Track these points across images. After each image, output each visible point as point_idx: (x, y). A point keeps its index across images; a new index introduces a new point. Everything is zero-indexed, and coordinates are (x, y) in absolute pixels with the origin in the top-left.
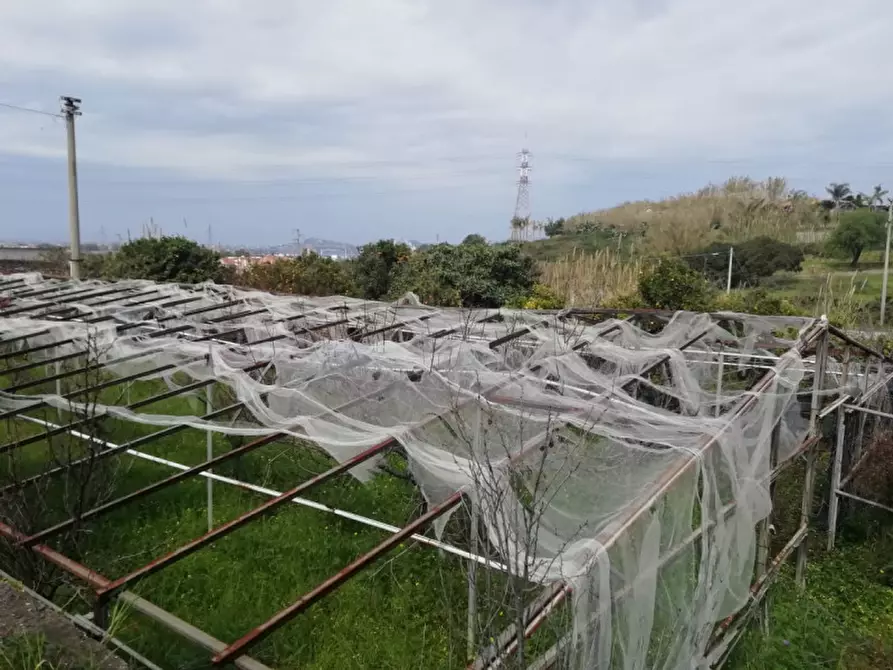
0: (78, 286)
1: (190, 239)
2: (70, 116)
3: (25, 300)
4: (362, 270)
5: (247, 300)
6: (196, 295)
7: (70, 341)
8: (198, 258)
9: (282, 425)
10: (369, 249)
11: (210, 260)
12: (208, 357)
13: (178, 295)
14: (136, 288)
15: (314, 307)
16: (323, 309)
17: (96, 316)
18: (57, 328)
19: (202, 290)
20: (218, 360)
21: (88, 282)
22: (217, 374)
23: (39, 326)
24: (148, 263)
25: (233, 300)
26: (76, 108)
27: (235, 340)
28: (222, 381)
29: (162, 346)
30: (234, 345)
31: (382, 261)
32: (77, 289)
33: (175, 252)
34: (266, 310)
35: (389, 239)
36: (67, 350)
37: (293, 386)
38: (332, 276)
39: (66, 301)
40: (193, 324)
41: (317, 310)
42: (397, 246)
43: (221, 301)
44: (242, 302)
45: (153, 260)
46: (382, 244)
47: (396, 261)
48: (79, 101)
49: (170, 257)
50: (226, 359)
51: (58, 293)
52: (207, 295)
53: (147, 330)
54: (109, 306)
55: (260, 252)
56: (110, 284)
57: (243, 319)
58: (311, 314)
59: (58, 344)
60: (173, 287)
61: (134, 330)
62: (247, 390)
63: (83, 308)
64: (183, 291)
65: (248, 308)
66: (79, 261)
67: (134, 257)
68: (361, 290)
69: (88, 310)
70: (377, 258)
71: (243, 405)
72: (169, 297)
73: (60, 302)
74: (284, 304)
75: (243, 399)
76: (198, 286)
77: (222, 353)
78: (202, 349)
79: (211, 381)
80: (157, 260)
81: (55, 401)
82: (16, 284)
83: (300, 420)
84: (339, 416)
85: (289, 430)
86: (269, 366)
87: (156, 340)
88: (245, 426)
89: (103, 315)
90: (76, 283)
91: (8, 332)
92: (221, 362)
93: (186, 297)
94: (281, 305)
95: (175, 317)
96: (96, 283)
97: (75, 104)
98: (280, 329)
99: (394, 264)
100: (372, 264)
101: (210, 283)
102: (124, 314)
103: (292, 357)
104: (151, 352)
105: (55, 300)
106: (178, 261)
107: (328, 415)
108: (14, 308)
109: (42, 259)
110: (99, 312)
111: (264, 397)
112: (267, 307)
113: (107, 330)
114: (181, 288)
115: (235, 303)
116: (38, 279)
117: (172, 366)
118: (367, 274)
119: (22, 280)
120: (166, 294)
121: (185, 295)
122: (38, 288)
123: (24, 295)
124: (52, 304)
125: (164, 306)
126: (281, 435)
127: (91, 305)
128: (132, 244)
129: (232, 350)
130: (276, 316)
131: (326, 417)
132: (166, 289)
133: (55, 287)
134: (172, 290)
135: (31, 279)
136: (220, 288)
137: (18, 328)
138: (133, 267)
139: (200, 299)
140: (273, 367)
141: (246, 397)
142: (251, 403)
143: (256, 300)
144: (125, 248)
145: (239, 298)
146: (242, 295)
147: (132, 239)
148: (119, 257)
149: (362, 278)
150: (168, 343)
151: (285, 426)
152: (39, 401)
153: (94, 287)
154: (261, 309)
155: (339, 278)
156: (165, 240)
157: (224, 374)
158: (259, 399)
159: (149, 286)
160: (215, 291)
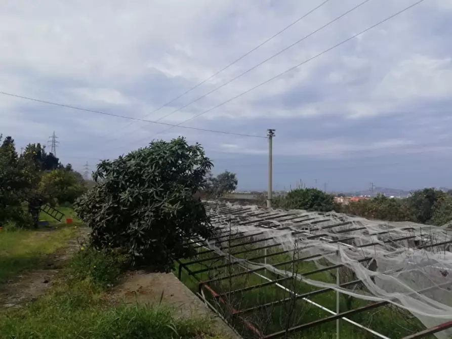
0: (273, 212)
1: (319, 189)
2: (271, 137)
3: (252, 217)
4: (414, 205)
5: (354, 222)
6: (327, 218)
7: (272, 238)
8: (323, 199)
9: (387, 297)
10: (417, 194)
11: (329, 200)
12: (337, 252)
13: (318, 218)
14: (298, 214)
15: (392, 227)
16: (399, 229)
17: (281, 227)
18: (266, 231)
19: (329, 215)
20: (343, 254)
21: (277, 210)
22: (344, 262)
23: (259, 230)
24: (300, 201)
25: (346, 221)
26: (273, 133)
27: (350, 244)
28: (347, 266)
29: (314, 244)
30: (351, 246)
31: (426, 200)
32: (272, 213)
33: (313, 196)
34: (365, 228)
35: (431, 187)
36: (271, 242)
37: (389, 274)
38: (396, 209)
39: (269, 219)
40: (327, 233)
41: (395, 229)
42: (437, 192)
43: (339, 222)
44: (351, 223)
45: (302, 199)
46: (426, 191)
47: (436, 200)
48: (274, 130)
49: (310, 198)
50: (347, 253)
51: (264, 215)
52: (333, 218)
53: (306, 235)
54: (287, 222)
55: (350, 195)
56: (286, 211)
57: (353, 232)
58: (391, 232)
59: (267, 239)
60: (315, 214)
61: (299, 234)
62: (363, 273)
63: (275, 222)
64: (319, 216)
65: (354, 226)
66: (271, 200)
67: (293, 198)
68: (414, 217)
69: (278, 223)
70: (423, 198)
71: (361, 282)
72: (314, 219)
73: (266, 219)
74: (374, 225)
75: (361, 278)
76: (327, 214)
77: (345, 250)
78: (334, 247)
79: (341, 266)
80: (304, 200)
81: (269, 267)
82: (248, 210)
83: (397, 295)
84: (422, 296)
85: (392, 301)
86: (372, 260)
87: (310, 240)
88: (365, 294)
89: (285, 226)
90: (272, 211)
91: (247, 232)
92: (345, 256)
93: (322, 219)
94: (373, 226)
95: (318, 229)
96: (280, 211)
97: (273, 132)
98: (375, 239)
99: (435, 202)
100: (420, 202)
101: (333, 212)
102: (294, 226)
103: (385, 256)
104: (309, 247)
105: (263, 218)
106: (314, 200)
107: (415, 294)
108: (247, 221)
109: (255, 198)
110: (283, 225)
111: (372, 278)
112: (365, 226)
113: (288, 234)
114: (319, 214)
115: (347, 223)
116: (256, 208)
117: (320, 255)
118: (417, 208)
119: (250, 209)
120: (312, 217)
121: (321, 218)
122: (256, 212)
123: (251, 215)
124: (263, 220)
125: (312, 223)
126: (386, 303)
127: (279, 221)
128: (292, 192)
129: (350, 249)
130: (371, 232)
131: (413, 295)
132: (312, 215)
133: (263, 212)
134: (314, 215)
135: (253, 208)
136: (338, 215)
137: (251, 231)
138: (293, 203)
139: (329, 220)
140: (374, 261)
141: (362, 278)
142: (365, 280)
143: (359, 222)
144: (290, 194)
145: (349, 221)
146: (351, 219)
147: (293, 189)
148: (287, 198)
149: (414, 210)
150: (316, 243)
151: (388, 297)
152: (262, 267)
153: (279, 212)
154: (362, 227)
155: (401, 210)
156: (308, 190)
157: (348, 262)
158: (370, 279)
159: (304, 213)
160: (336, 216)
